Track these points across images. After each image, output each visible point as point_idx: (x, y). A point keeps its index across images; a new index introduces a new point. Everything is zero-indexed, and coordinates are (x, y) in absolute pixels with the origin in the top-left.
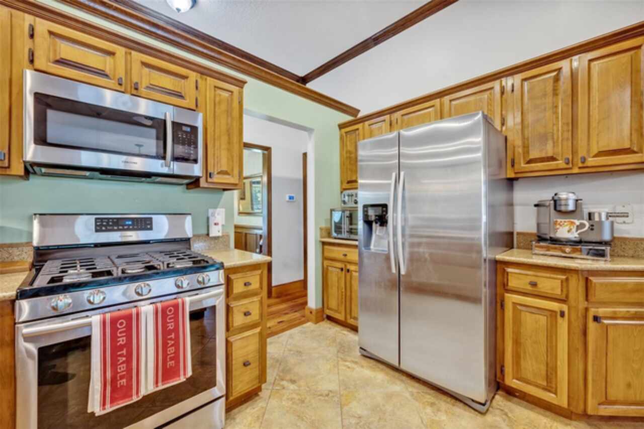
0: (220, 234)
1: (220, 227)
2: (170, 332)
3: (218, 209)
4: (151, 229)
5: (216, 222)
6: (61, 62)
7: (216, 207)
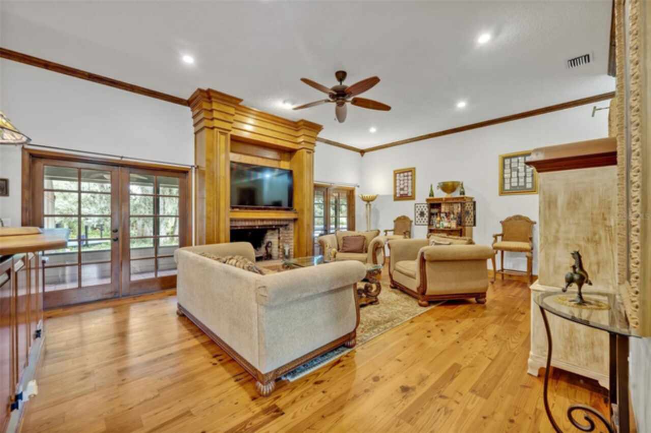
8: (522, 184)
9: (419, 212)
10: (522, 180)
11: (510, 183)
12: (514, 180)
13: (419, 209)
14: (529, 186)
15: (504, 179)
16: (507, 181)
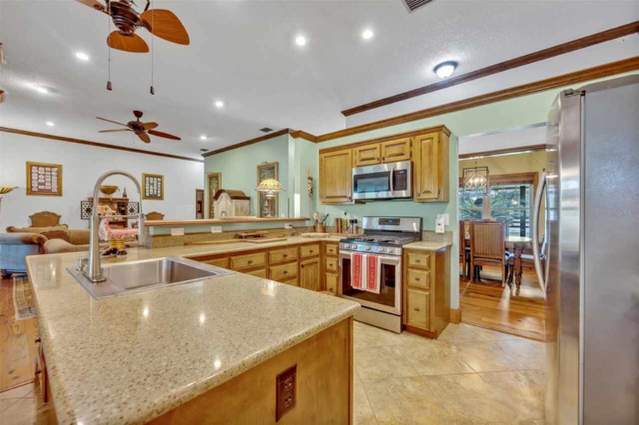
0: (443, 232)
1: (442, 227)
2: (372, 268)
3: (444, 215)
4: (399, 225)
5: (439, 223)
6: (363, 160)
7: (442, 213)
8: (155, 193)
9: (86, 208)
10: (155, 191)
11: (149, 192)
12: (151, 190)
13: (85, 206)
14: (159, 195)
15: (145, 189)
16: (147, 191)
